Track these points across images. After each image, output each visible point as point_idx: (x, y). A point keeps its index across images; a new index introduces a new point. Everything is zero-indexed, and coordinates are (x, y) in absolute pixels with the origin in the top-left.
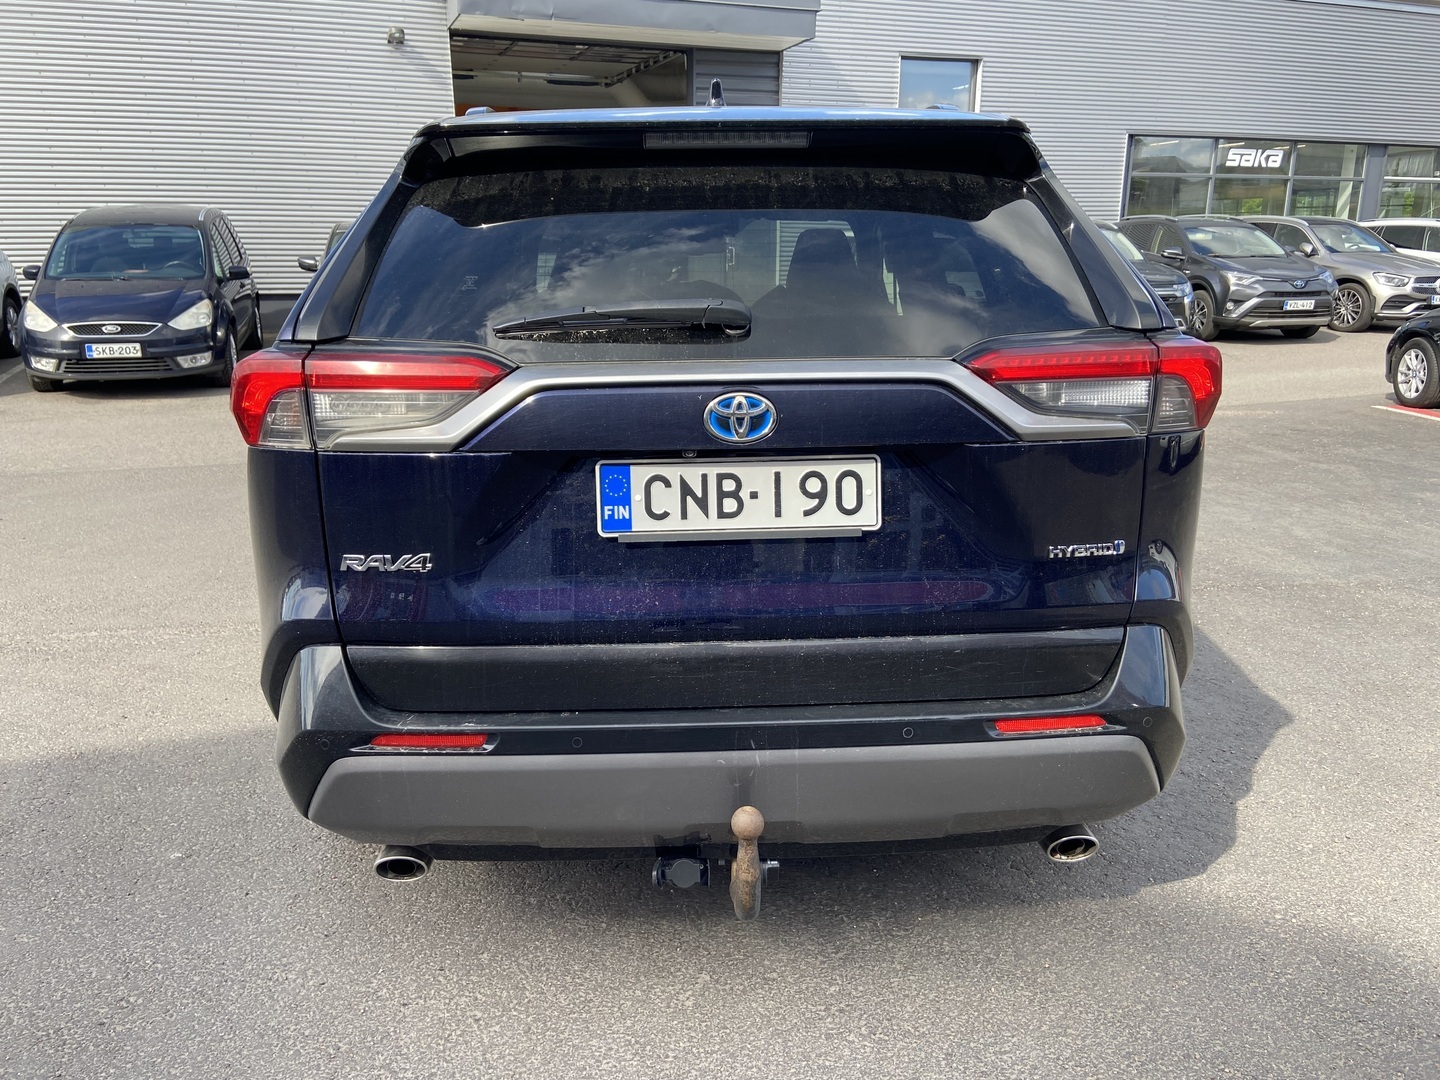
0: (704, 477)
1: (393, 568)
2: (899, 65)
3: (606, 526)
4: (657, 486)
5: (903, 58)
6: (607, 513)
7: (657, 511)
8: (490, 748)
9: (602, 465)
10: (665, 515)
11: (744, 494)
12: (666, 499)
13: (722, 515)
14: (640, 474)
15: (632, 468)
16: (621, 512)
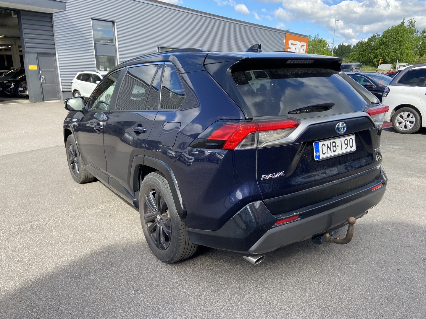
0: (330, 143)
1: (276, 176)
2: (91, 21)
3: (316, 158)
4: (324, 146)
5: (92, 19)
6: (316, 154)
7: (324, 152)
8: (300, 218)
9: (315, 143)
10: (325, 153)
11: (336, 146)
12: (325, 149)
13: (334, 151)
14: (321, 144)
15: (319, 143)
16: (318, 154)
